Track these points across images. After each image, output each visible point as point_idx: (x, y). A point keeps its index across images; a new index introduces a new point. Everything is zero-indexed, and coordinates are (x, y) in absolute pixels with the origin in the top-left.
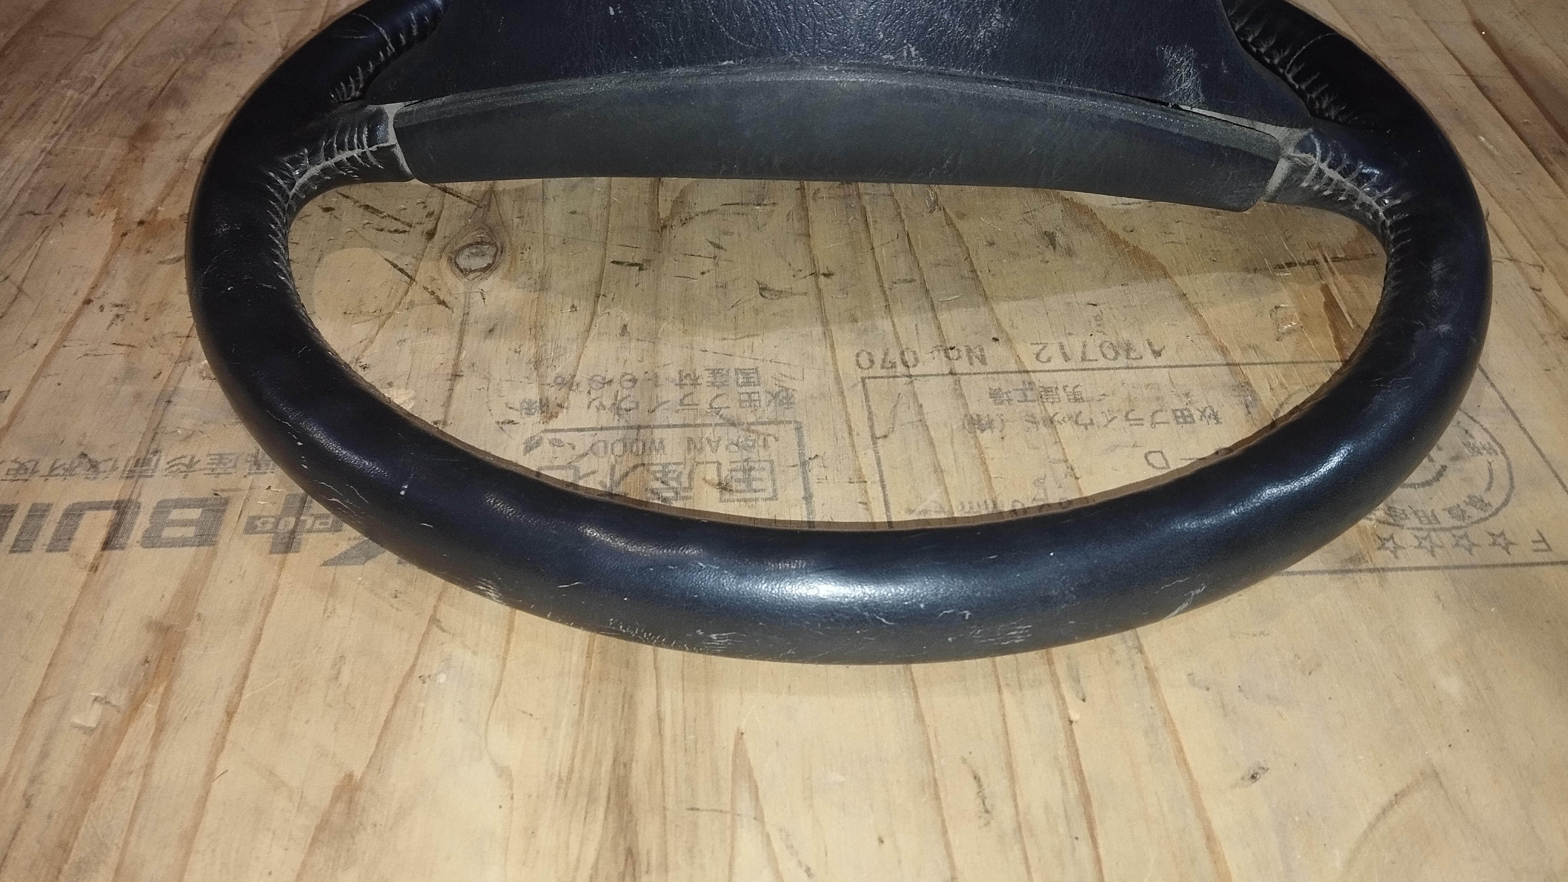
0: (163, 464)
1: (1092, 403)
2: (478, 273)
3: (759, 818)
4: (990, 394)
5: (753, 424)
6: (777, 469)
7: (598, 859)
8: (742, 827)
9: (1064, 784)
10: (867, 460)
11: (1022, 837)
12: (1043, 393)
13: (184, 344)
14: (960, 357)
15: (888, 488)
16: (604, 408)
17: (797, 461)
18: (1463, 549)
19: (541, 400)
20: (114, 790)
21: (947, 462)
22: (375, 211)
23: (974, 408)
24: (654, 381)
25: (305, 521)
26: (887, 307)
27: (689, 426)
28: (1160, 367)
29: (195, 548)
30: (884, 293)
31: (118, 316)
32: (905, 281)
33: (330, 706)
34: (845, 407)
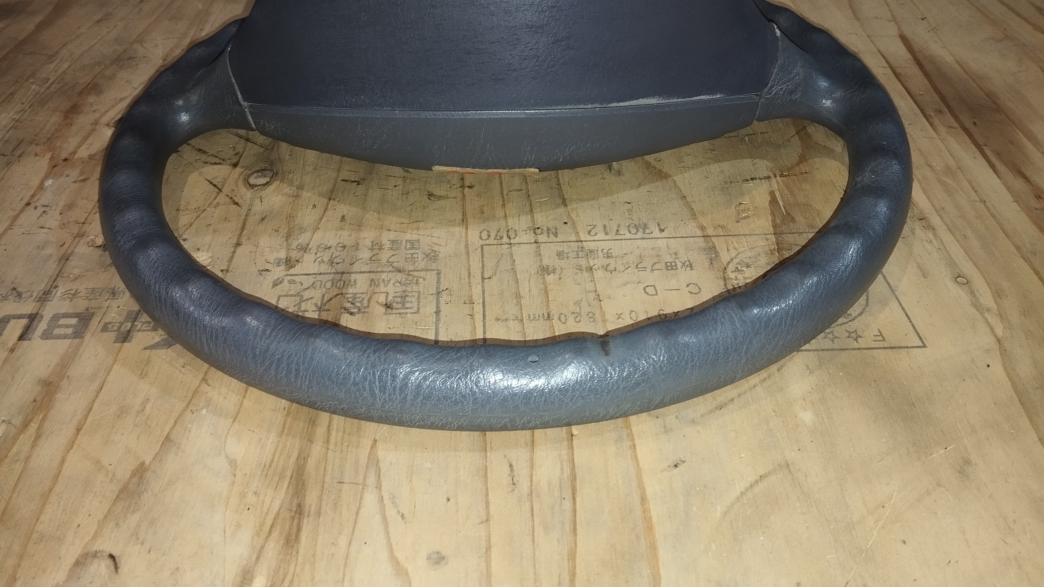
0: (59, 294)
1: (617, 259)
2: (260, 187)
3: (379, 487)
4: (557, 254)
5: (411, 271)
6: (422, 296)
7: (280, 509)
8: (368, 492)
9: (562, 469)
10: (477, 291)
11: (532, 498)
12: (589, 253)
13: (81, 227)
14: (542, 233)
15: (486, 307)
16: (324, 262)
17: (434, 292)
18: (828, 340)
19: (287, 258)
20: (8, 470)
21: (524, 291)
22: (204, 152)
23: (545, 262)
24: (356, 247)
25: (137, 325)
26: (504, 205)
27: (373, 272)
28: (662, 238)
29: (71, 340)
30: (503, 197)
31: (44, 212)
32: (517, 190)
33: (137, 426)
34: (469, 261)
